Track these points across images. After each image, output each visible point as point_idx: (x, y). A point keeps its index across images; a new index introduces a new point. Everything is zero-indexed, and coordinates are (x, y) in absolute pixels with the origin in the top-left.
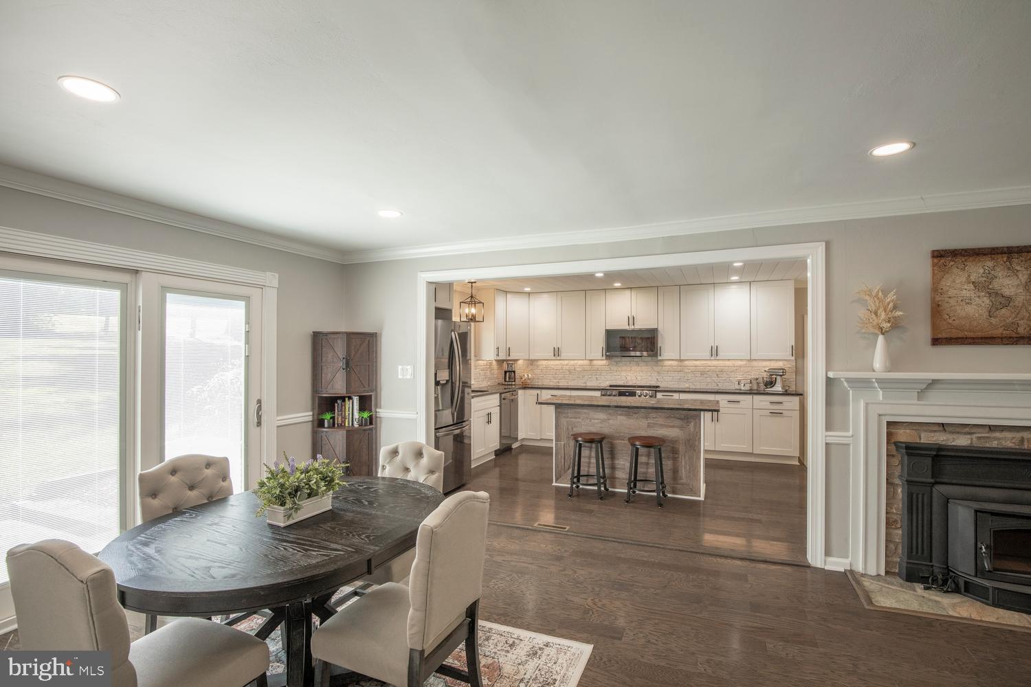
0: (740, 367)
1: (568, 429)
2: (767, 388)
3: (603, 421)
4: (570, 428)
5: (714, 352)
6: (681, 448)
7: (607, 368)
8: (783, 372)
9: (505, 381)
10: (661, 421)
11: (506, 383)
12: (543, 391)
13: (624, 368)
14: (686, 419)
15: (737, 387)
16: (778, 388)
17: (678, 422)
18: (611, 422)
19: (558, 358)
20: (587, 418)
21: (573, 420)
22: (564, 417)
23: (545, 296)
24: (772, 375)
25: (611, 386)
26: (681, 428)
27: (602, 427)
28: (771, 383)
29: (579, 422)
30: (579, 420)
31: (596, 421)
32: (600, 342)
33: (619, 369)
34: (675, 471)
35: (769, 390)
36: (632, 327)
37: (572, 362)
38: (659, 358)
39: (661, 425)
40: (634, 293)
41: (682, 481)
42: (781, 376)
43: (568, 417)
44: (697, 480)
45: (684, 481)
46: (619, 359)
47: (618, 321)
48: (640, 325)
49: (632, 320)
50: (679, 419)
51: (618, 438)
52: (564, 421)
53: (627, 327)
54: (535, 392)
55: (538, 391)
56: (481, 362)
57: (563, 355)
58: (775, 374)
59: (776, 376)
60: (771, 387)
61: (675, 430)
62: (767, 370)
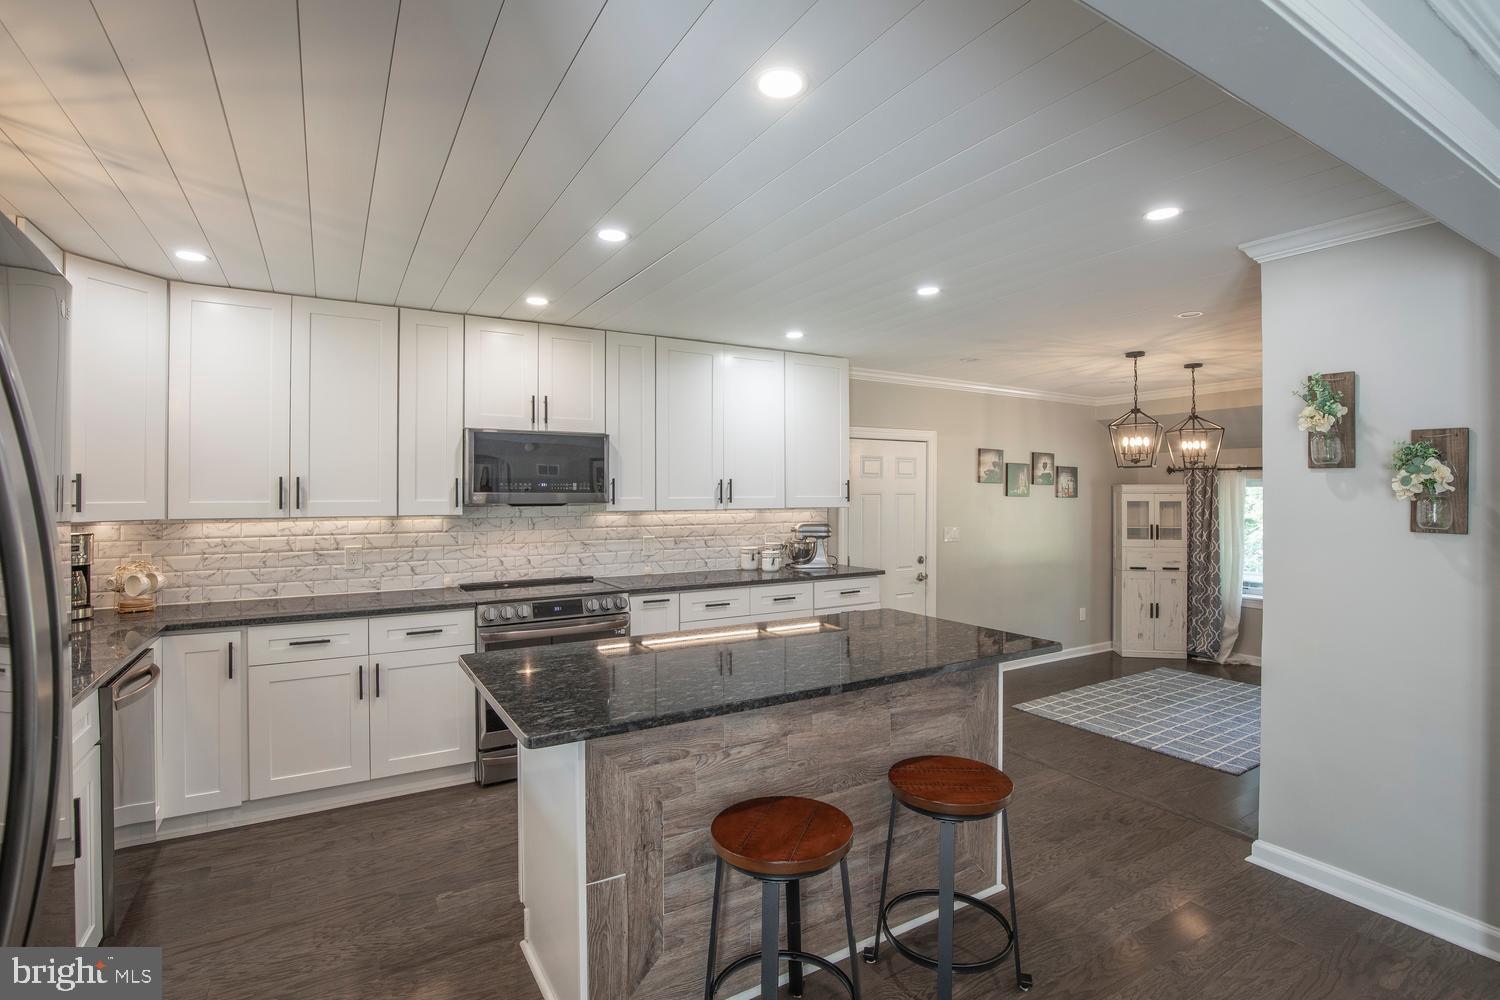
0: (745, 522)
1: (641, 811)
2: (798, 563)
3: (771, 743)
4: (650, 804)
5: (725, 493)
7: (445, 538)
8: (828, 532)
12: (255, 633)
13: (496, 535)
14: (971, 683)
15: (748, 564)
16: (820, 560)
17: (955, 696)
18: (793, 741)
19: (299, 513)
20: (716, 747)
21: (664, 768)
22: (627, 767)
24: (806, 537)
26: (961, 708)
27: (763, 769)
28: (806, 554)
29: (684, 772)
30: (686, 763)
31: (747, 751)
32: (448, 466)
33: (481, 538)
35: (802, 567)
36: (541, 427)
38: (608, 506)
39: (922, 713)
40: (548, 337)
42: (823, 538)
43: (640, 765)
45: (967, 856)
47: (507, 412)
50: (958, 684)
52: (623, 787)
53: (527, 427)
54: (218, 640)
55: (234, 636)
57: (315, 502)
58: (815, 534)
59: (814, 540)
60: (805, 563)
61: (951, 718)
62: (797, 527)
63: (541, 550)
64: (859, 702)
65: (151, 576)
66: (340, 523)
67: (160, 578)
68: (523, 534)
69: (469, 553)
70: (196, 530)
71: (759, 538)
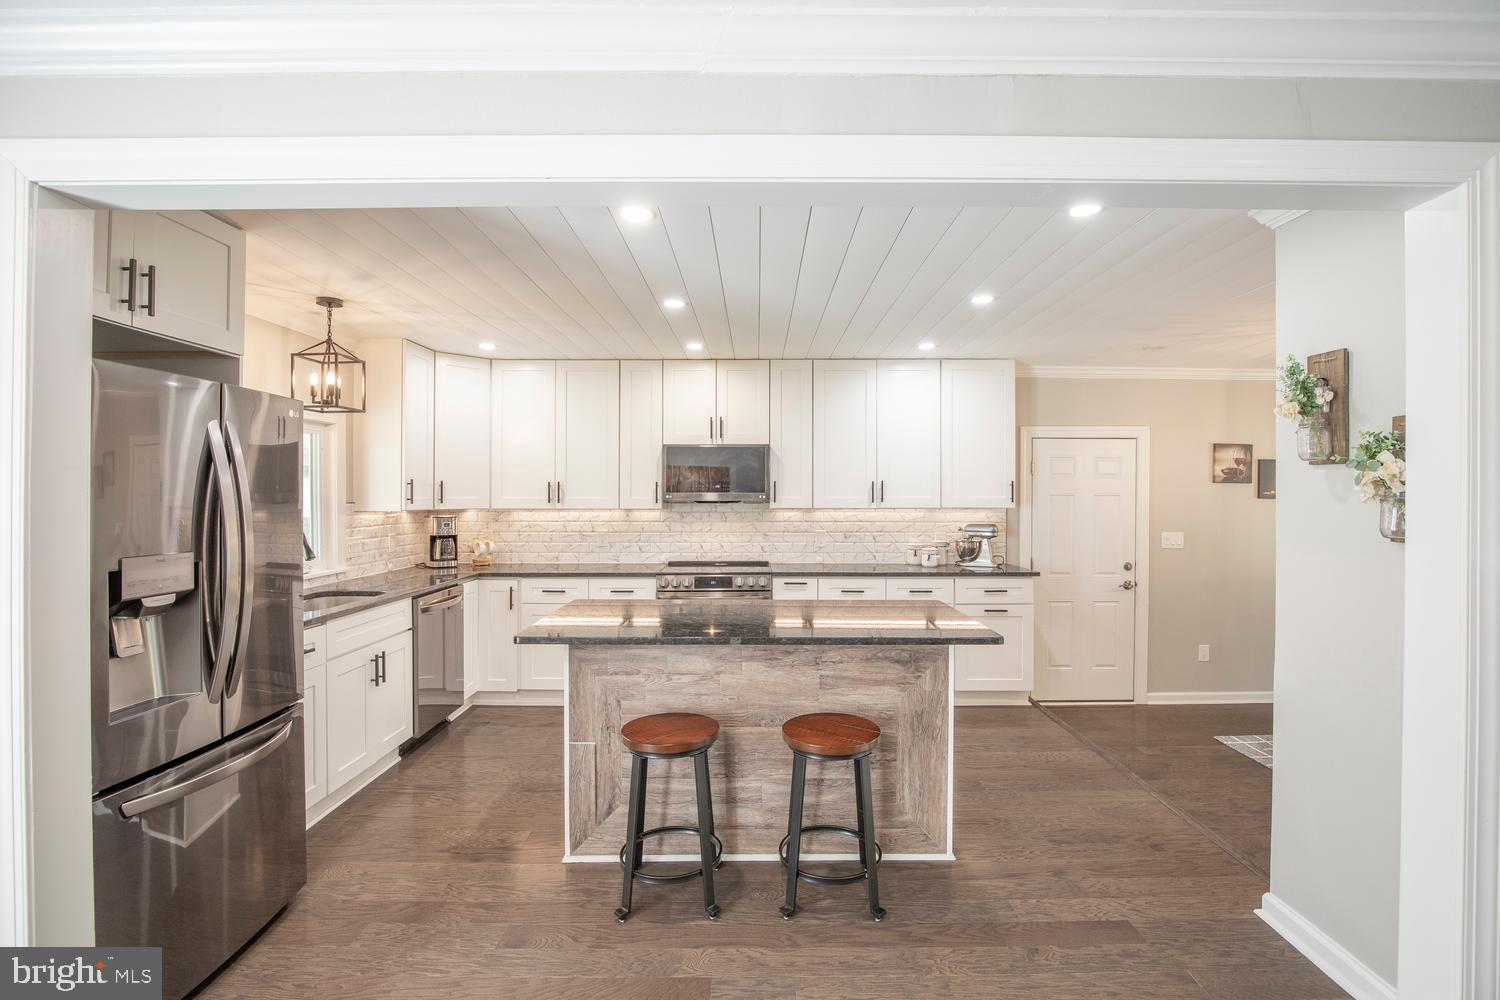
0: (915, 521)
1: (606, 703)
2: (963, 561)
3: (705, 677)
4: (612, 700)
5: (878, 493)
6: (902, 735)
7: (663, 527)
8: (994, 532)
9: (432, 559)
10: (853, 670)
11: (435, 564)
12: (525, 581)
13: (697, 527)
14: (913, 663)
15: (912, 560)
16: (984, 561)
17: (893, 671)
18: (725, 679)
19: (559, 506)
20: (661, 672)
21: (624, 678)
22: (597, 673)
23: (527, 369)
24: (972, 537)
25: (671, 564)
26: (901, 684)
27: (699, 695)
28: (971, 553)
29: (637, 684)
30: (640, 679)
31: (685, 679)
32: (652, 473)
33: (688, 528)
34: (888, 795)
35: (968, 565)
36: (719, 442)
37: (587, 515)
38: (772, 505)
39: (854, 679)
40: (722, 368)
41: (905, 818)
42: (989, 538)
43: (606, 673)
44: (939, 813)
45: (908, 817)
46: (686, 508)
47: (694, 432)
48: (735, 436)
49: (718, 426)
50: (897, 662)
51: (744, 722)
52: (594, 685)
53: (707, 441)
54: (505, 584)
55: (513, 582)
56: (365, 518)
57: (571, 497)
58: (978, 534)
59: (980, 539)
60: (972, 560)
61: (887, 690)
62: (963, 527)
63: (731, 539)
64: (789, 660)
65: (487, 544)
66: (595, 514)
67: (492, 545)
68: (718, 525)
69: (677, 538)
70: (515, 516)
71: (929, 536)
